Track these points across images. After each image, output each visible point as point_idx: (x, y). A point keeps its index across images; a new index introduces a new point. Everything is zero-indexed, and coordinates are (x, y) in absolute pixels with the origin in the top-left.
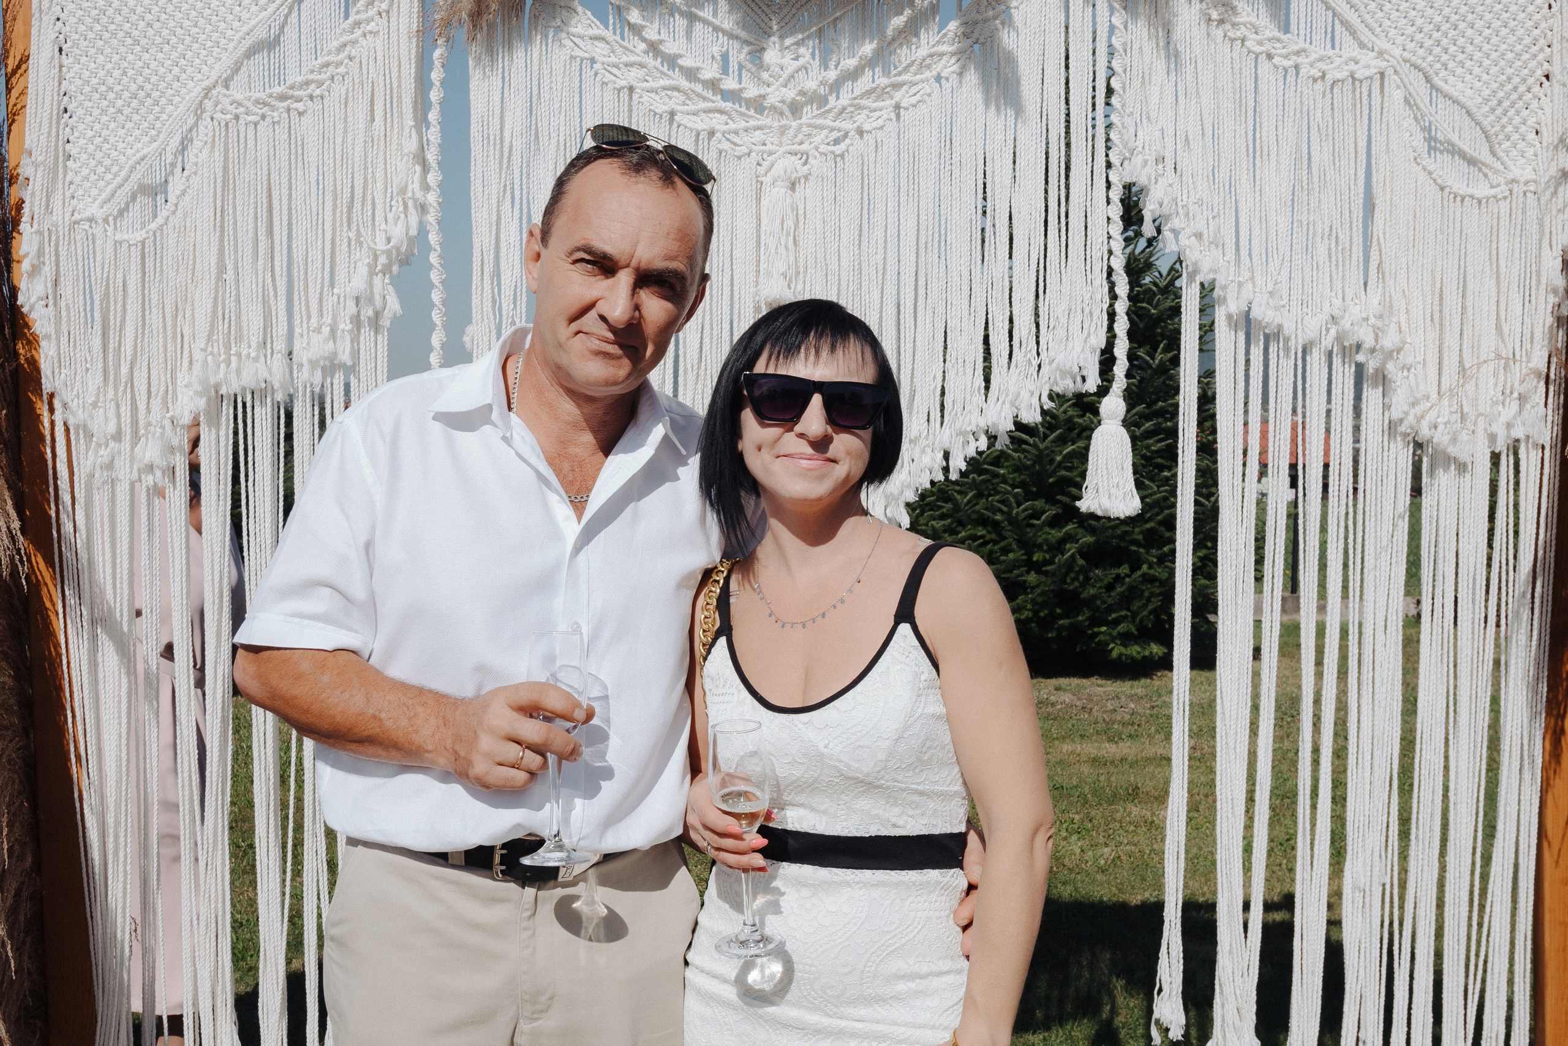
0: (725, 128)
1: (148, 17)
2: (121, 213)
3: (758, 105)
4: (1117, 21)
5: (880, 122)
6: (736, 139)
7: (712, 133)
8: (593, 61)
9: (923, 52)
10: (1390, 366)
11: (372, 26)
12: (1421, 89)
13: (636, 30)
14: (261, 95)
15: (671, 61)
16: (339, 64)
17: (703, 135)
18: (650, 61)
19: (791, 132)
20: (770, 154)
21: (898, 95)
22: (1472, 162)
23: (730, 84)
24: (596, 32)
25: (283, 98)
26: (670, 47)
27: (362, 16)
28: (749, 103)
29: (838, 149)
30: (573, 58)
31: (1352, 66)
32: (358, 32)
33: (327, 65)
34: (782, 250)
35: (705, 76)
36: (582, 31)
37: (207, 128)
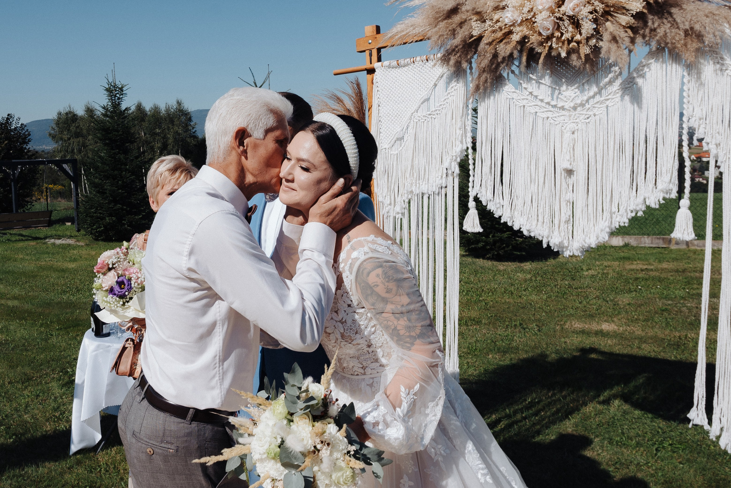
0: (552, 116)
1: (399, 95)
3: (563, 108)
4: (685, 74)
5: (601, 112)
6: (555, 119)
7: (548, 118)
8: (513, 99)
9: (615, 88)
11: (453, 94)
13: (525, 89)
14: (425, 114)
15: (535, 97)
16: (444, 105)
17: (545, 119)
18: (529, 97)
19: (573, 116)
20: (566, 123)
21: (607, 103)
23: (553, 103)
24: (514, 90)
25: (430, 115)
26: (535, 93)
27: (450, 91)
28: (560, 108)
29: (587, 121)
30: (507, 98)
32: (449, 95)
33: (441, 105)
34: (568, 153)
35: (546, 101)
36: (509, 90)
37: (412, 124)
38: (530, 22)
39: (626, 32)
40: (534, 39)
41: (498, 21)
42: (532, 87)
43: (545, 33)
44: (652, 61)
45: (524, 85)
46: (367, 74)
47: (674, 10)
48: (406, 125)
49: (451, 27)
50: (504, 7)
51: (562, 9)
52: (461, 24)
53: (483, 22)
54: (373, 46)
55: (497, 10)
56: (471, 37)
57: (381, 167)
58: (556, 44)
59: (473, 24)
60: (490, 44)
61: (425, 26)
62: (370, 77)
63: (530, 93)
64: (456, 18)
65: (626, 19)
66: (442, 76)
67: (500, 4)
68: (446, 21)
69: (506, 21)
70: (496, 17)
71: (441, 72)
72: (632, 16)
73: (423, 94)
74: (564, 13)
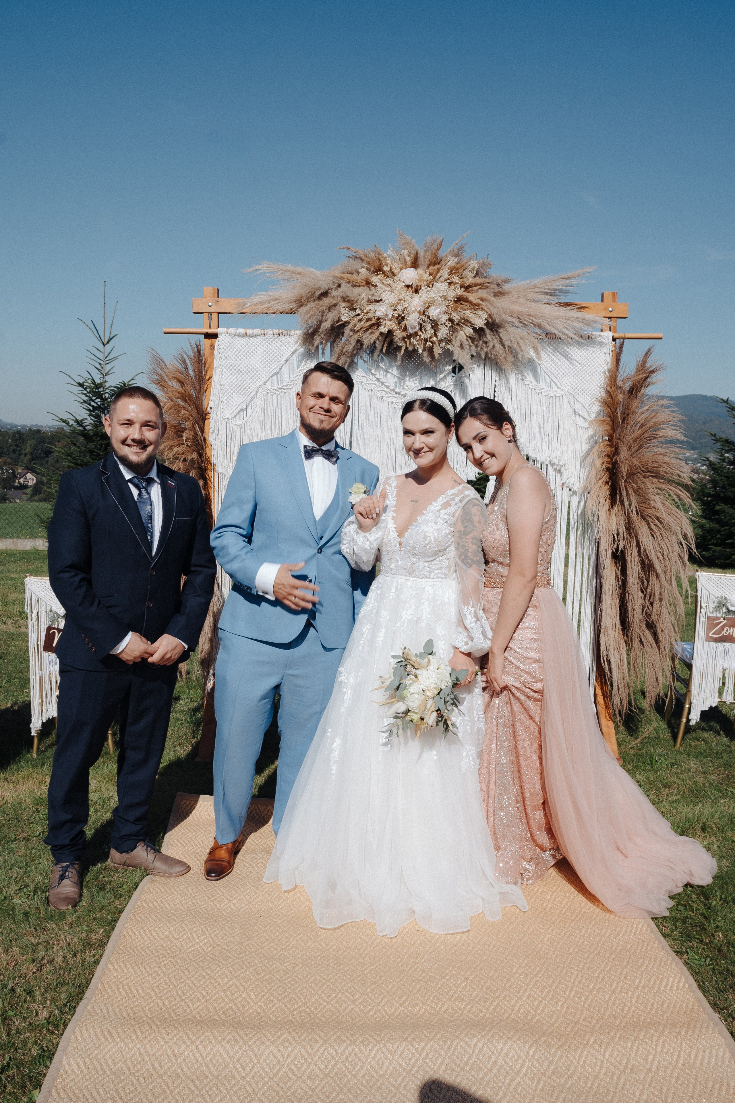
0: (396, 401)
2: (235, 417)
4: (497, 379)
7: (392, 403)
8: (362, 382)
9: (447, 384)
10: (562, 469)
12: (572, 400)
13: (374, 375)
14: (275, 388)
15: (383, 383)
18: (378, 383)
22: (584, 418)
23: (397, 390)
24: (364, 375)
25: (281, 389)
26: (383, 380)
28: (400, 394)
31: (555, 393)
33: (293, 380)
35: (392, 388)
36: (359, 374)
37: (260, 396)
38: (400, 319)
39: (467, 340)
40: (399, 334)
41: (367, 313)
42: (380, 375)
43: (410, 331)
44: (475, 366)
45: (373, 371)
46: (205, 338)
47: (501, 330)
48: (250, 396)
49: (321, 309)
50: (378, 301)
51: (426, 313)
52: (330, 308)
53: (351, 310)
54: (214, 309)
55: (370, 302)
56: (338, 321)
57: (222, 437)
58: (417, 341)
59: (342, 310)
60: (358, 331)
61: (291, 302)
62: (208, 342)
63: (378, 379)
64: (326, 301)
65: (469, 331)
66: (294, 353)
67: (374, 298)
68: (316, 302)
69: (378, 314)
70: (368, 308)
71: (294, 348)
72: (474, 329)
73: (272, 368)
74: (429, 317)
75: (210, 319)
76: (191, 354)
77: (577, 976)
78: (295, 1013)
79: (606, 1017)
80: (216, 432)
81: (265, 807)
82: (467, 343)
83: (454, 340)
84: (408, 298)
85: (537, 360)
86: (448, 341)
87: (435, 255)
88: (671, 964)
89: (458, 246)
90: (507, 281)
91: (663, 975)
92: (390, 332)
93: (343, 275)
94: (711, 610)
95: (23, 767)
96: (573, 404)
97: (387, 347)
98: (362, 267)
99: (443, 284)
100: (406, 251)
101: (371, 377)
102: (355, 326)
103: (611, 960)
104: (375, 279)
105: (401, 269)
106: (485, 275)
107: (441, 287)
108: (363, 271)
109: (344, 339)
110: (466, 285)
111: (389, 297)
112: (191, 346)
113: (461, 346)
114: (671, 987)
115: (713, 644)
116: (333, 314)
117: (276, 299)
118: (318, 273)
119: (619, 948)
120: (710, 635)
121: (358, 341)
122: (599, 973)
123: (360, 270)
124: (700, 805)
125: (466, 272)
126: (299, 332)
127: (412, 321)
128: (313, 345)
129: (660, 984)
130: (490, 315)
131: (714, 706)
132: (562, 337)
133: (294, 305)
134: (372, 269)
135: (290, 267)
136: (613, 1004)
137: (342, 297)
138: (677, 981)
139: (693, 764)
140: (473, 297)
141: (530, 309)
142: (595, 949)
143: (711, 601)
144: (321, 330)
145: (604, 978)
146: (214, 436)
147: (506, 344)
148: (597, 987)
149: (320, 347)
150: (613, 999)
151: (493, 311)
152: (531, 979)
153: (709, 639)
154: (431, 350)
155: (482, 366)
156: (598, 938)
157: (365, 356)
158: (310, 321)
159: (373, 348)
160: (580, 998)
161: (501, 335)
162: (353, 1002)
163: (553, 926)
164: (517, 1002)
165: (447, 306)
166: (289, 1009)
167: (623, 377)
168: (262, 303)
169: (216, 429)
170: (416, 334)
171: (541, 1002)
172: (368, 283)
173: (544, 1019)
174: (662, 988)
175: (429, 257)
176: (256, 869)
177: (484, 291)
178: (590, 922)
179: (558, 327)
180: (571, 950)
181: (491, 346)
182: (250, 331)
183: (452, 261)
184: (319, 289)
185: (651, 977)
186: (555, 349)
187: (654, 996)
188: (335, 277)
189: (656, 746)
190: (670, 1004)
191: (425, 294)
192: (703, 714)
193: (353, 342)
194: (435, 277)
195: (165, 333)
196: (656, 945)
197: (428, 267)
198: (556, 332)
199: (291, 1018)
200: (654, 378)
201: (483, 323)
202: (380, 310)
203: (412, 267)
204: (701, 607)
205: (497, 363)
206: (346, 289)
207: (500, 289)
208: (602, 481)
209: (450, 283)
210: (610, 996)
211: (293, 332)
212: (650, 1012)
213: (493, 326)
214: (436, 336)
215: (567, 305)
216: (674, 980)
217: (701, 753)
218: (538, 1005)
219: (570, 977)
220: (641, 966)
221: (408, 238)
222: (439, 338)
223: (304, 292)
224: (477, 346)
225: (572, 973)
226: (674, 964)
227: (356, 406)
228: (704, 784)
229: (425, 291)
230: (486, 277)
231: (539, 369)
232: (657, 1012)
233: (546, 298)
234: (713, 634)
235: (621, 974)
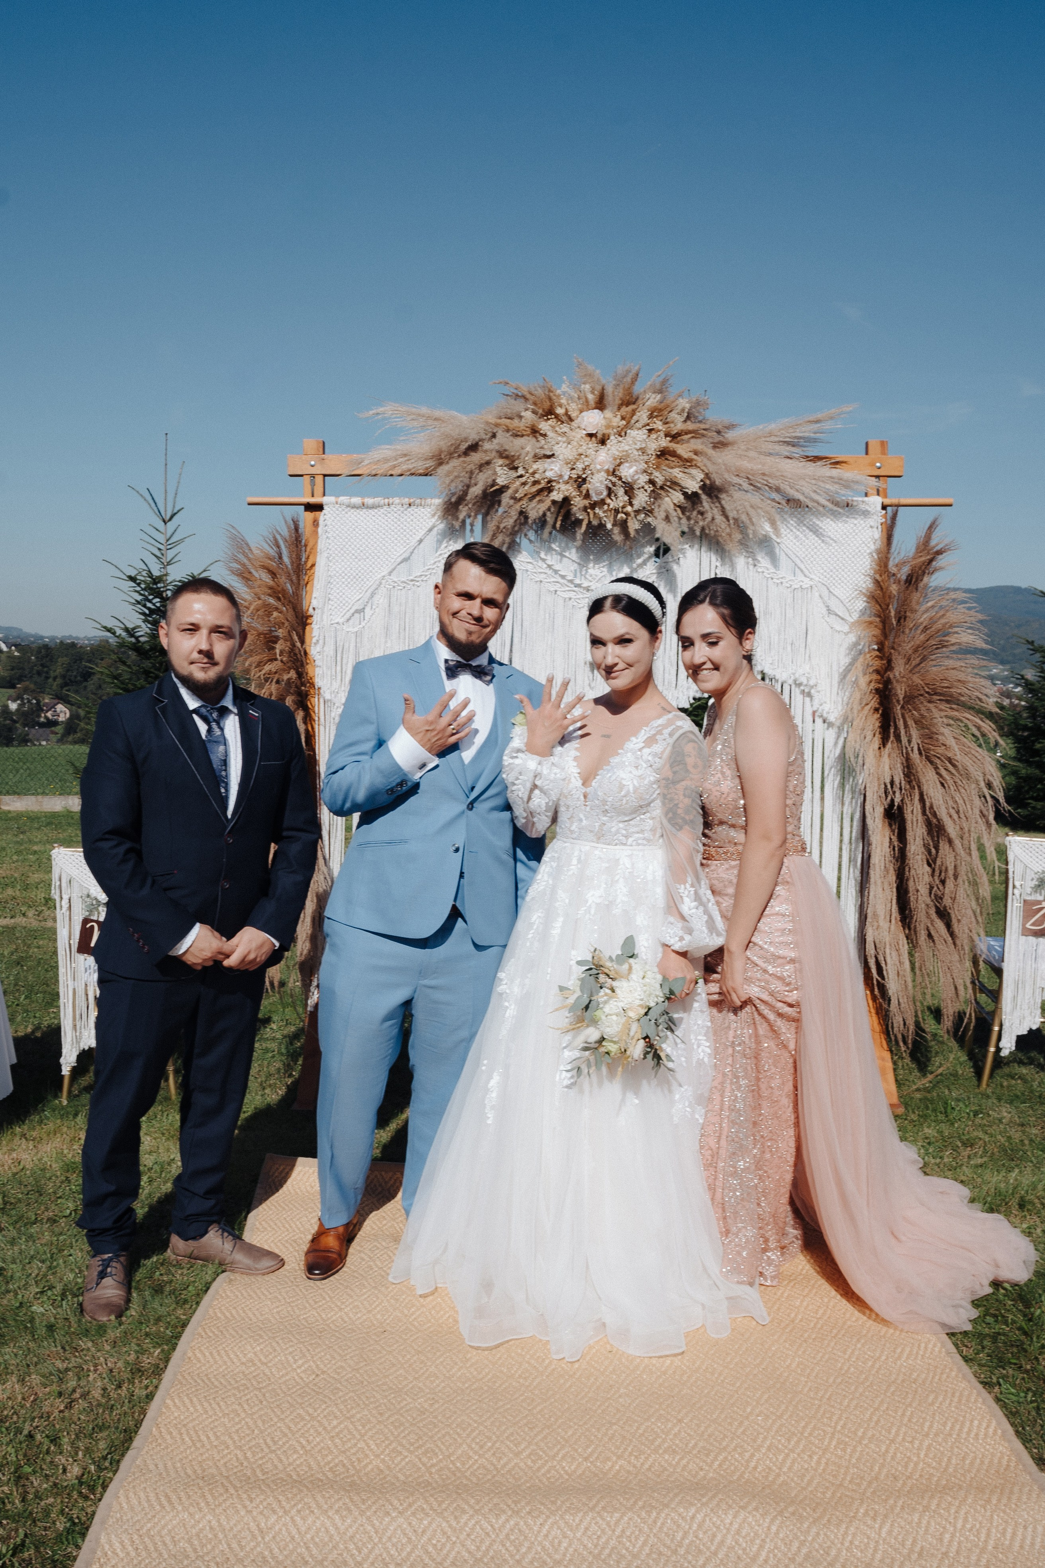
0: (575, 597)
2: (348, 620)
4: (718, 564)
6: (580, 601)
7: (570, 599)
8: (527, 571)
9: (648, 572)
10: (813, 691)
12: (825, 593)
13: (544, 560)
14: (405, 580)
15: (556, 572)
16: (433, 569)
17: (567, 600)
18: (550, 572)
22: (843, 619)
23: (577, 581)
24: (529, 560)
25: (412, 581)
26: (556, 567)
28: (584, 588)
31: (801, 584)
33: (429, 569)
35: (569, 578)
36: (522, 559)
37: (382, 591)
38: (580, 481)
39: (676, 510)
40: (578, 502)
41: (534, 473)
42: (552, 559)
43: (595, 498)
44: (687, 546)
45: (543, 555)
46: (305, 510)
47: (723, 496)
48: (370, 592)
49: (469, 468)
50: (549, 457)
51: (617, 473)
52: (482, 466)
53: (511, 469)
54: (319, 470)
55: (537, 458)
56: (493, 486)
57: (329, 650)
58: (604, 512)
59: (498, 469)
60: (521, 499)
61: (426, 459)
62: (310, 516)
63: (549, 566)
64: (476, 458)
65: (678, 497)
66: (430, 530)
67: (543, 452)
68: (462, 459)
69: (549, 474)
70: (535, 466)
71: (431, 524)
72: (685, 494)
73: (400, 552)
74: (620, 479)
75: (313, 484)
76: (285, 532)
77: (840, 1419)
78: (433, 1470)
79: (882, 1477)
80: (321, 642)
81: (390, 1174)
82: (675, 514)
83: (656, 510)
84: (591, 452)
85: (774, 537)
86: (649, 512)
87: (629, 391)
88: (976, 1401)
89: (661, 379)
90: (731, 427)
91: (964, 1417)
92: (566, 500)
93: (499, 421)
94: (1029, 890)
95: (47, 1118)
96: (826, 599)
97: (562, 521)
98: (526, 410)
99: (640, 432)
100: (588, 386)
101: (540, 563)
102: (516, 491)
103: (889, 1394)
104: (544, 426)
105: (581, 412)
106: (700, 418)
107: (637, 435)
108: (528, 415)
109: (501, 510)
110: (673, 433)
111: (564, 451)
112: (286, 522)
113: (667, 519)
114: (977, 1435)
115: (1032, 939)
116: (486, 475)
117: (405, 455)
118: (464, 418)
119: (901, 1378)
120: (1028, 926)
121: (521, 513)
122: (872, 1414)
123: (523, 414)
124: (1017, 1171)
125: (673, 415)
126: (437, 501)
127: (597, 484)
128: (457, 519)
129: (961, 1430)
130: (707, 474)
131: (1034, 1027)
132: (810, 504)
133: (430, 463)
134: (540, 411)
135: (424, 410)
136: (893, 1458)
137: (498, 452)
138: (984, 1425)
139: (1006, 1112)
140: (683, 450)
141: (764, 465)
142: (866, 1379)
143: (1028, 878)
144: (468, 498)
145: (879, 1420)
146: (318, 648)
147: (731, 515)
148: (870, 1434)
149: (468, 521)
150: (892, 1451)
151: (711, 468)
152: (774, 1422)
153: (1026, 932)
154: (623, 526)
155: (696, 546)
156: (870, 1363)
157: (531, 535)
158: (453, 485)
159: (542, 522)
160: (844, 1450)
161: (723, 502)
162: (517, 1455)
163: (805, 1345)
164: (753, 1455)
165: (646, 463)
166: (424, 1465)
167: (897, 561)
168: (386, 460)
169: (322, 637)
170: (602, 502)
171: (787, 1455)
172: (535, 432)
173: (792, 1480)
174: (964, 1436)
175: (620, 393)
176: (378, 1263)
177: (699, 441)
178: (858, 1341)
179: (803, 491)
180: (831, 1380)
181: (709, 519)
182: (369, 501)
183: (653, 400)
184: (465, 440)
185: (947, 1419)
186: (800, 522)
187: (952, 1447)
188: (487, 423)
189: (952, 1087)
190: (975, 1458)
191: (615, 446)
192: (1020, 1039)
193: (514, 514)
194: (628, 423)
195: (249, 504)
196: (954, 1374)
197: (619, 409)
198: (801, 498)
199: (427, 1477)
200: (941, 561)
201: (697, 486)
202: (552, 469)
203: (596, 408)
204: (1014, 887)
205: (718, 543)
206: (503, 439)
207: (721, 439)
208: (869, 707)
209: (650, 431)
210: (889, 1446)
211: (429, 501)
212: (946, 1470)
213: (712, 490)
214: (631, 504)
215: (817, 459)
216: (980, 1424)
217: (1017, 1096)
218: (784, 1460)
219: (830, 1418)
220: (932, 1404)
221: (591, 367)
222: (636, 507)
223: (444, 445)
224: (689, 519)
225: (833, 1414)
226: (980, 1400)
227: (519, 604)
228: (1022, 1141)
229: (615, 441)
230: (700, 422)
231: (777, 550)
232: (955, 1471)
233: (786, 450)
234: (1033, 925)
235: (903, 1415)
